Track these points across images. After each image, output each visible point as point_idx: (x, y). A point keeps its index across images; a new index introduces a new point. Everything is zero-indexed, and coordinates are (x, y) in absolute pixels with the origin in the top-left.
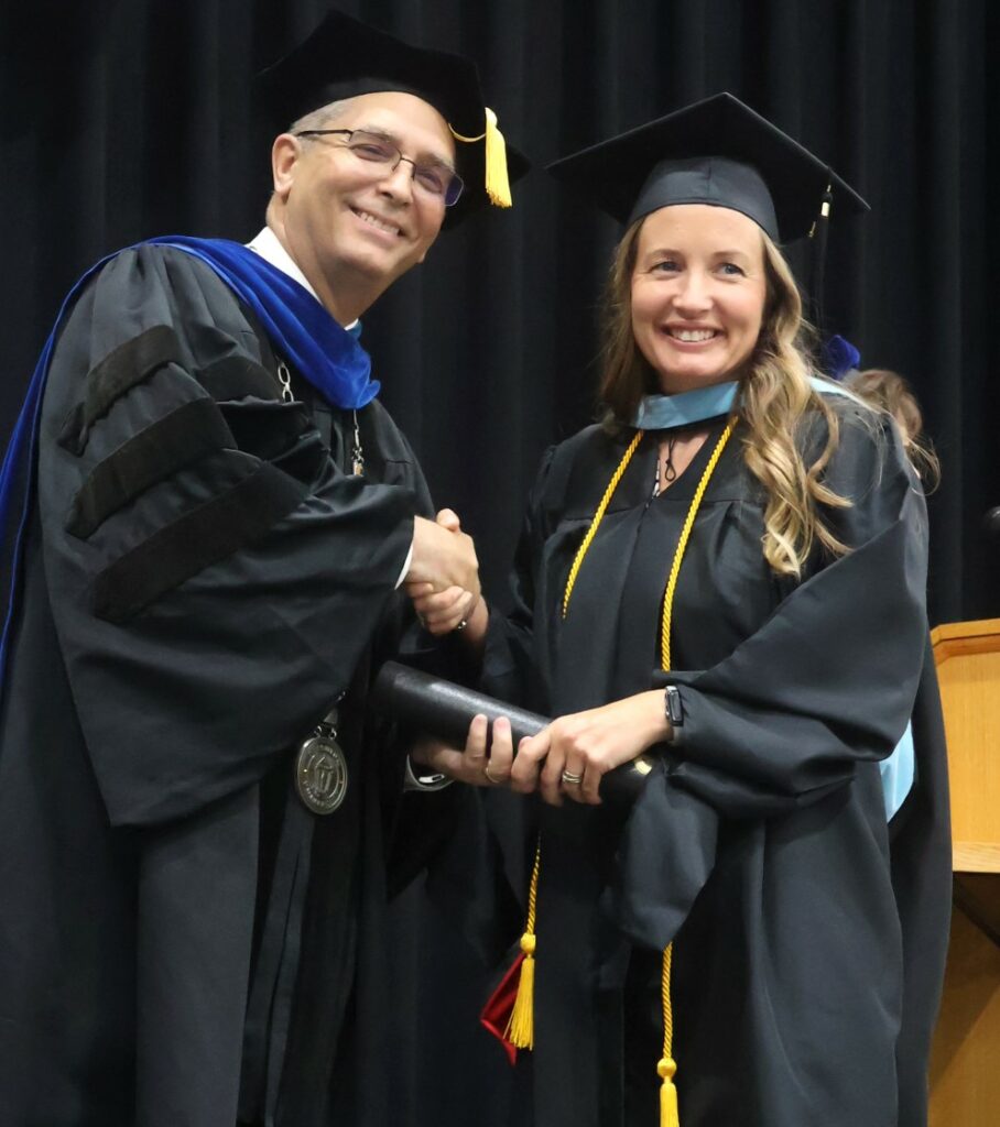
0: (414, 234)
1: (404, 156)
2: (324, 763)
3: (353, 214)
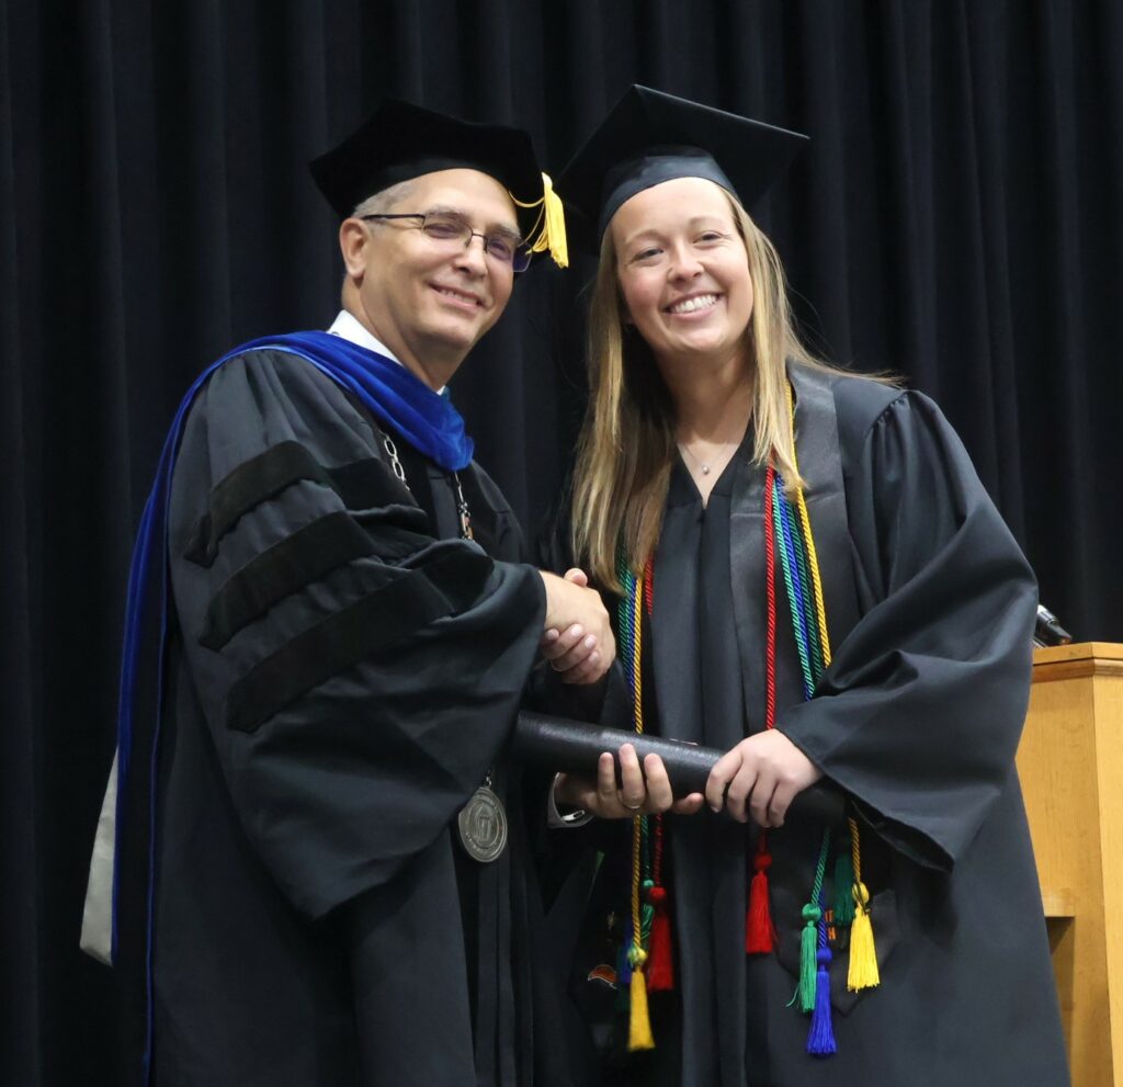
0: (489, 301)
1: (474, 231)
2: (484, 812)
3: (436, 292)
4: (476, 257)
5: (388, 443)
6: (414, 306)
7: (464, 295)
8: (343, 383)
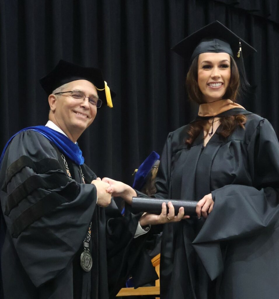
0: (90, 116)
1: (86, 96)
2: (87, 258)
3: (75, 113)
4: (86, 103)
5: (63, 156)
6: (69, 117)
7: (84, 114)
8: (50, 140)
